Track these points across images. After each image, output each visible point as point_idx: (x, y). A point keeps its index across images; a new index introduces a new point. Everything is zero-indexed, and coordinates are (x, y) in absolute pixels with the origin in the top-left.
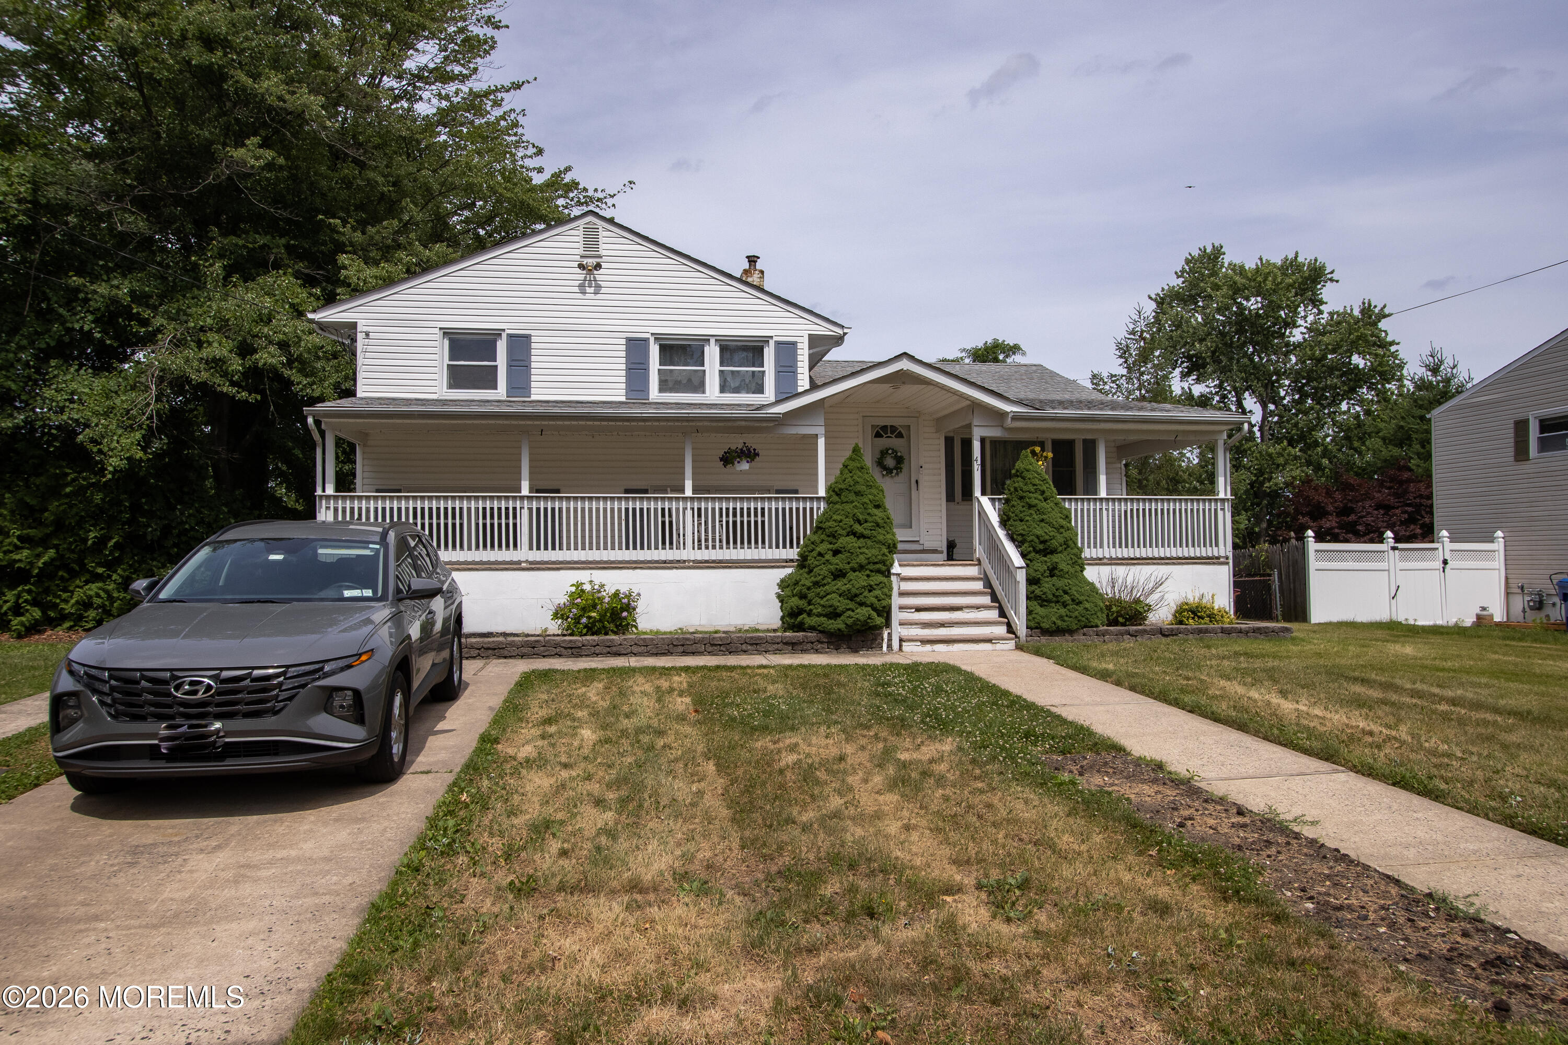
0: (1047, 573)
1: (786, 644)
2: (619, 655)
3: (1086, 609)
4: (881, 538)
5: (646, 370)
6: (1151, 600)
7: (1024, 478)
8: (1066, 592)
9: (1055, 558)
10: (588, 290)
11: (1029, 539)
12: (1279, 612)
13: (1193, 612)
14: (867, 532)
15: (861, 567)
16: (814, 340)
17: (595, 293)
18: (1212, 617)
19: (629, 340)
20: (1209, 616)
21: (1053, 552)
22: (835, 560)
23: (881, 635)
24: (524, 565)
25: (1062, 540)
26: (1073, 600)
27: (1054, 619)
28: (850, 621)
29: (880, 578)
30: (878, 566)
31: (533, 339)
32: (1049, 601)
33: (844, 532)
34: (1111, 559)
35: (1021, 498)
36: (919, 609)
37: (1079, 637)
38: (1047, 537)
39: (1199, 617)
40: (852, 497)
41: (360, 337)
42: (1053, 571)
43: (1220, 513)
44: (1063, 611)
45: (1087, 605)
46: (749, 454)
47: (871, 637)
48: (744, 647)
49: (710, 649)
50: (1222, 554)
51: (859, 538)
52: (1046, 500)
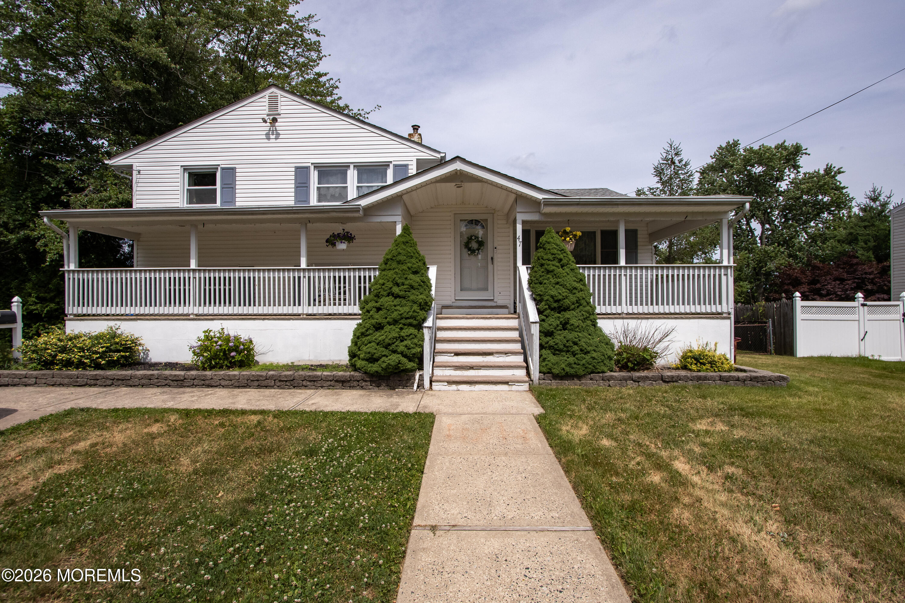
0: (560, 327)
1: (337, 381)
2: (212, 386)
3: (594, 358)
4: (412, 297)
5: (308, 187)
6: (659, 348)
7: (545, 249)
8: (575, 343)
9: (567, 315)
10: (272, 137)
11: (545, 298)
12: (772, 348)
13: (696, 359)
14: (401, 293)
15: (395, 322)
16: (419, 162)
17: (276, 139)
18: (712, 363)
19: (297, 168)
20: (710, 363)
21: (567, 309)
22: (377, 316)
23: (414, 376)
24: (192, 316)
25: (575, 299)
26: (581, 350)
27: (563, 366)
28: (384, 365)
29: (412, 330)
30: (409, 321)
31: (237, 170)
32: (561, 351)
33: (385, 293)
34: (628, 314)
35: (542, 265)
36: (457, 354)
37: (586, 381)
38: (560, 297)
39: (701, 363)
40: (394, 265)
41: (135, 173)
42: (565, 325)
43: (724, 278)
44: (572, 359)
45: (594, 355)
46: (348, 237)
47: (406, 378)
48: (304, 383)
49: (279, 384)
50: (725, 310)
51: (396, 298)
52: (562, 266)
